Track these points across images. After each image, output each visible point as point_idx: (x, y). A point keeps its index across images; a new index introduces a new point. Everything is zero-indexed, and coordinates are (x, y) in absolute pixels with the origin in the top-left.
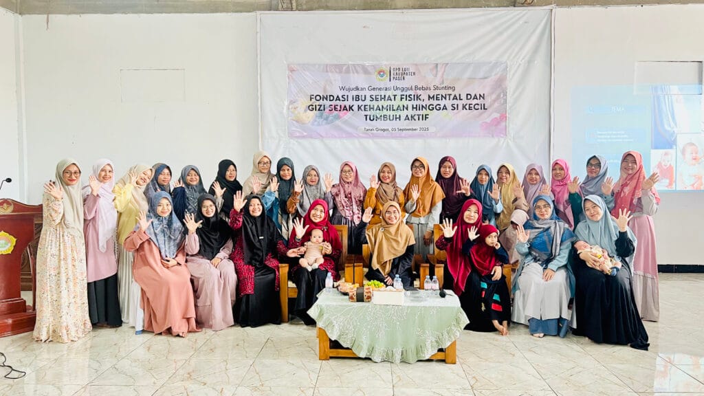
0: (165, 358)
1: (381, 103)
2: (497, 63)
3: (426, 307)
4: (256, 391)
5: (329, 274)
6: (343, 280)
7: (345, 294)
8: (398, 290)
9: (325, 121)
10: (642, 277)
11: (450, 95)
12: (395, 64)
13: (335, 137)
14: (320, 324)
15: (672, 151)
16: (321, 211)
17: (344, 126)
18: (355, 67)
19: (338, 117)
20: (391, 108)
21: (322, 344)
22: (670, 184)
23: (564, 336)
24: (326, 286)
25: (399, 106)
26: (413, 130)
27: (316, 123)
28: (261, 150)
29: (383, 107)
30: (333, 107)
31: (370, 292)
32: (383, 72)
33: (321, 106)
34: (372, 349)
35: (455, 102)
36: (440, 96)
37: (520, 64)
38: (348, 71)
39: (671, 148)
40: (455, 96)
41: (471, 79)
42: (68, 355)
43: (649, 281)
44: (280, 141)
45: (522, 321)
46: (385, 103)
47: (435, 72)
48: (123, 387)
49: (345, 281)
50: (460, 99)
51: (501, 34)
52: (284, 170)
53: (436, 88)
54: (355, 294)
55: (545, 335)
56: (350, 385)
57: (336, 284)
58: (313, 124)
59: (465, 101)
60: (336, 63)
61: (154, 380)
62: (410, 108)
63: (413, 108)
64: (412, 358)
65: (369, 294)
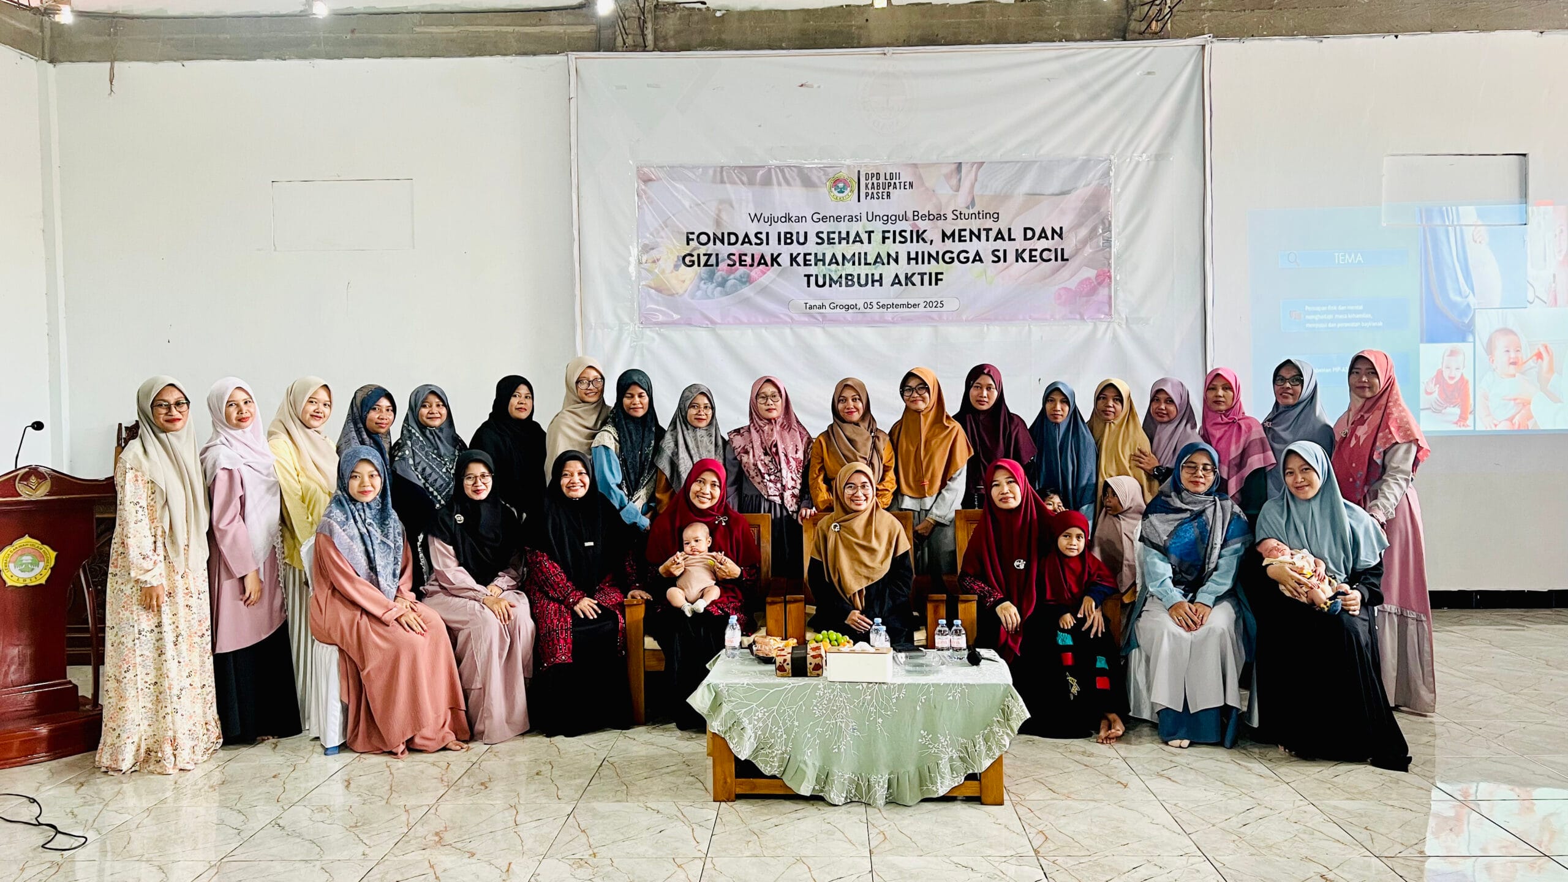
0: (384, 802)
1: (840, 249)
2: (1089, 160)
3: (938, 685)
4: (581, 866)
5: (733, 619)
6: (763, 632)
7: (768, 660)
8: (878, 652)
9: (719, 289)
10: (1395, 619)
11: (988, 230)
12: (870, 163)
13: (742, 323)
14: (715, 726)
15: (1465, 348)
16: (713, 485)
17: (761, 300)
18: (782, 171)
19: (747, 280)
20: (859, 259)
21: (718, 769)
22: (1463, 418)
23: (1233, 746)
24: (727, 643)
25: (879, 255)
26: (908, 305)
27: (699, 293)
28: (580, 354)
29: (844, 256)
30: (736, 258)
31: (820, 655)
32: (845, 181)
33: (710, 255)
34: (824, 778)
35: (1000, 245)
36: (967, 233)
37: (1138, 163)
38: (767, 182)
39: (1464, 340)
40: (1000, 232)
41: (1034, 196)
42: (176, 800)
43: (1412, 627)
44: (621, 330)
45: (1146, 715)
46: (850, 249)
47: (954, 181)
48: (297, 865)
49: (768, 634)
50: (1010, 239)
51: (1095, 97)
52: (633, 396)
53: (958, 216)
54: (789, 661)
55: (1190, 745)
56: (779, 852)
57: (747, 641)
58: (693, 297)
59: (1020, 244)
60: (741, 163)
61: (361, 848)
62: (903, 258)
63: (909, 259)
64: (910, 794)
65: (818, 660)
